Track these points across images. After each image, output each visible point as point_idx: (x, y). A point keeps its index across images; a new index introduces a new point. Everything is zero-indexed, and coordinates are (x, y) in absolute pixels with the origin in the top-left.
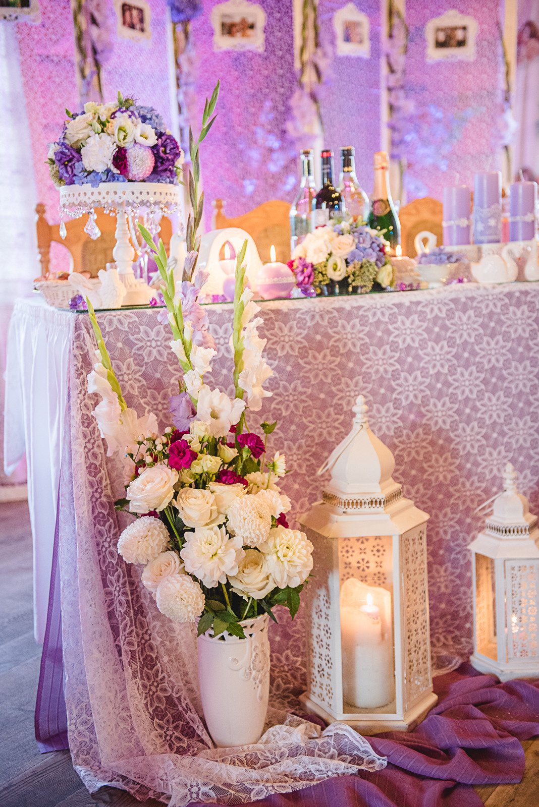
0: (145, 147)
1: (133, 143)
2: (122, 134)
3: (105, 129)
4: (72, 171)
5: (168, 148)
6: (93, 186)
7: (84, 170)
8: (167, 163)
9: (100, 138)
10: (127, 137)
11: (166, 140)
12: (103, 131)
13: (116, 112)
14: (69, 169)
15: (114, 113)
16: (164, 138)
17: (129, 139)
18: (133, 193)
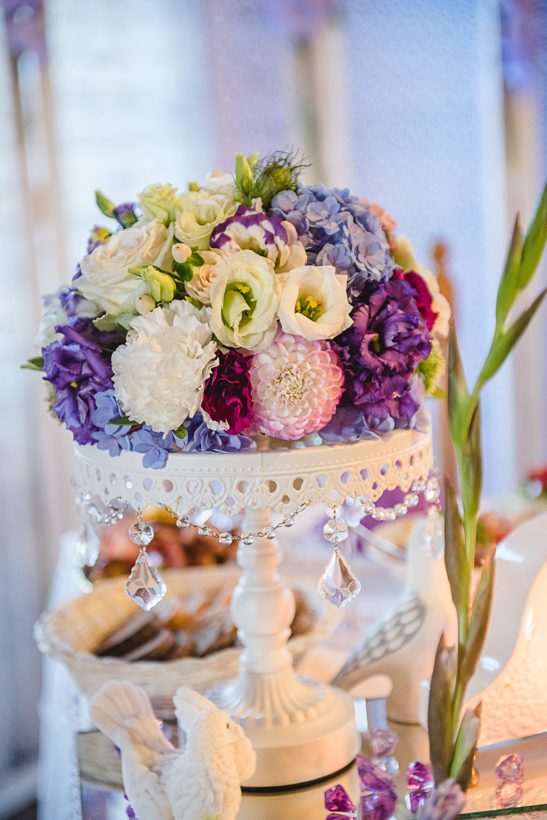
0: (310, 345)
1: (270, 335)
2: (239, 305)
3: (188, 285)
4: (88, 415)
5: (391, 333)
6: (148, 463)
7: (120, 419)
8: (387, 383)
9: (170, 320)
10: (255, 316)
11: (384, 306)
12: (180, 294)
13: (229, 221)
14: (82, 407)
15: (222, 227)
16: (376, 299)
17: (261, 321)
18: (272, 486)
